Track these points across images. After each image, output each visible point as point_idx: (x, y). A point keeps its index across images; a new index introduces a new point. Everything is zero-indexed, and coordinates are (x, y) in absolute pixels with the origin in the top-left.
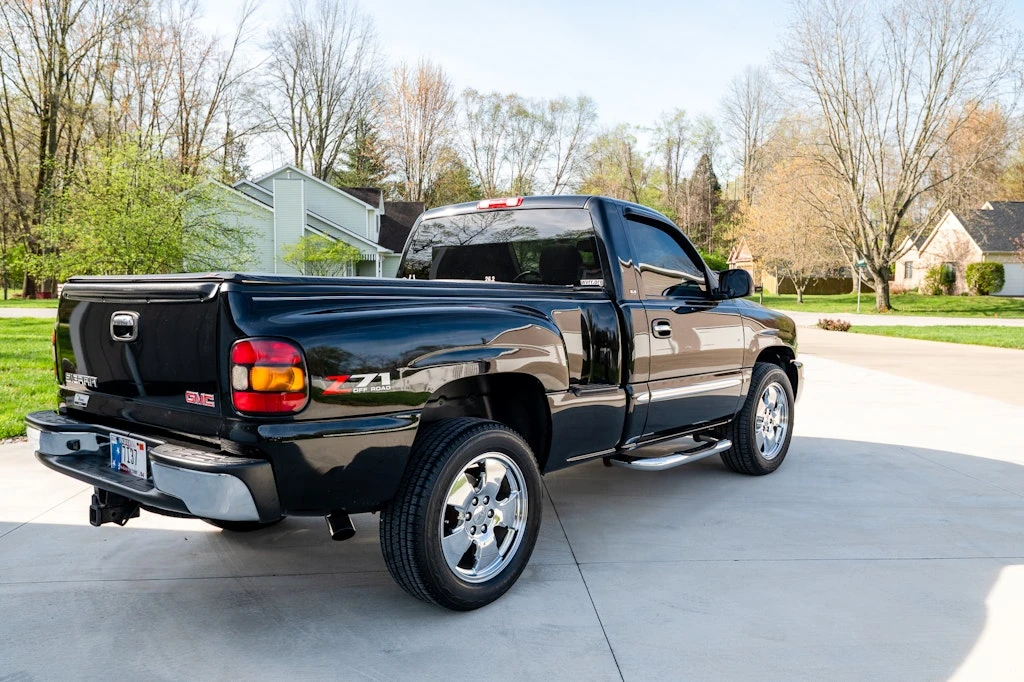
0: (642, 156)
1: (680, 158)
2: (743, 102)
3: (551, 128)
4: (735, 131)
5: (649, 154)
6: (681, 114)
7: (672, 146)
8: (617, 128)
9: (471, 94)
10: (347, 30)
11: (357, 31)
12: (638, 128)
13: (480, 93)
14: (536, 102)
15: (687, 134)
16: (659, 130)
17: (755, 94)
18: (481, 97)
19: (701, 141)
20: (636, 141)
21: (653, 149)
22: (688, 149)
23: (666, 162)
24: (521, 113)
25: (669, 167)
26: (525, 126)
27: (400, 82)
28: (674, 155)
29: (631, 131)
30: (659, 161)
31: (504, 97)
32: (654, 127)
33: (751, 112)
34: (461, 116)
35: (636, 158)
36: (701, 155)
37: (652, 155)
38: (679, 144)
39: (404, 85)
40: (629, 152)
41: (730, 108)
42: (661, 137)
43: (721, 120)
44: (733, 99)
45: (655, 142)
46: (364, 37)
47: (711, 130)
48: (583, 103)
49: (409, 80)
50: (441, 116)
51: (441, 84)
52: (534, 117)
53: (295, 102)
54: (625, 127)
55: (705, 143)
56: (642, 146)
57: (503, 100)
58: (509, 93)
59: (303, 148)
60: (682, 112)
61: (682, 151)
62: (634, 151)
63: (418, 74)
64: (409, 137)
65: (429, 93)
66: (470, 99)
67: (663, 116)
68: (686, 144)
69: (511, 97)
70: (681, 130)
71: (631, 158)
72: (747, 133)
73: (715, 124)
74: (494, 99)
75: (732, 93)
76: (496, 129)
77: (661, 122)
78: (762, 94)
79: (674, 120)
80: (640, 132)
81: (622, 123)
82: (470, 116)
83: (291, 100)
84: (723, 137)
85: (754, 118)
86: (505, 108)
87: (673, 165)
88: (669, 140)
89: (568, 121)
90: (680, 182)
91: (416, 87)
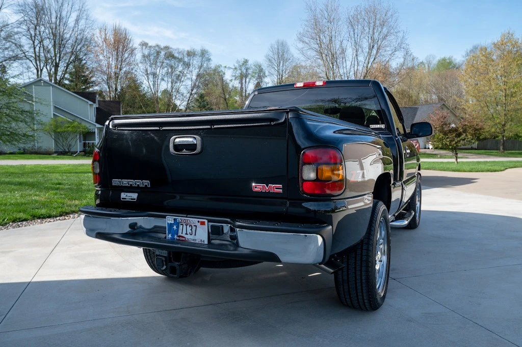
0: (228, 81)
1: (247, 83)
2: (276, 57)
3: (187, 65)
4: (273, 71)
5: (231, 80)
6: (246, 62)
7: (243, 77)
8: (215, 67)
9: (144, 44)
10: (70, 6)
11: (77, 7)
12: (226, 67)
13: (150, 44)
14: (180, 51)
15: (250, 71)
16: (236, 68)
17: (281, 53)
18: (150, 47)
19: (257, 75)
20: (224, 74)
21: (234, 78)
22: (250, 79)
23: (240, 85)
24: (170, 56)
25: (242, 87)
26: (173, 62)
27: (103, 36)
28: (244, 81)
29: (222, 69)
30: (237, 84)
31: (162, 47)
32: (234, 67)
33: (280, 63)
34: (138, 56)
35: (224, 83)
36: (257, 81)
37: (233, 81)
38: (246, 76)
39: (106, 38)
40: (222, 80)
41: (270, 60)
42: (237, 72)
43: (266, 65)
44: (271, 55)
45: (234, 74)
46: (80, 10)
47: (261, 70)
48: (204, 53)
49: (108, 35)
50: (126, 55)
51: (126, 38)
52: (178, 58)
53: (36, 44)
54: (219, 66)
55: (258, 76)
56: (228, 76)
57: (162, 49)
58: (165, 45)
59: (41, 70)
60: (246, 60)
61: (247, 80)
62: (224, 78)
63: (113, 32)
64: (109, 66)
65: (120, 43)
66: (144, 47)
67: (238, 62)
68: (249, 76)
69: (167, 48)
70: (247, 69)
71: (223, 82)
72: (278, 72)
73: (263, 67)
74: (157, 48)
75: (271, 53)
76: (158, 64)
77: (237, 65)
78: (285, 53)
79: (243, 64)
80: (226, 69)
81: (218, 65)
82: (144, 56)
83: (34, 42)
84: (267, 73)
85: (281, 65)
86: (163, 53)
87: (244, 86)
88: (241, 74)
89: (196, 62)
90: (247, 95)
91: (112, 39)
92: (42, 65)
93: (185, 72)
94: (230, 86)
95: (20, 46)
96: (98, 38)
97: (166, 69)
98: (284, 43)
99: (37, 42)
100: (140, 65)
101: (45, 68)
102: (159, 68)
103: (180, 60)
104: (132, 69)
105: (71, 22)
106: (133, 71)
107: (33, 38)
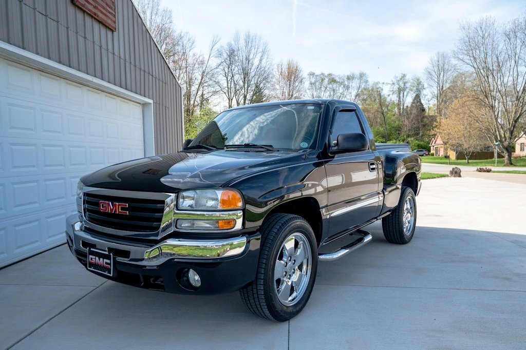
0: (386, 96)
1: (405, 96)
2: (436, 69)
3: (348, 88)
4: (432, 83)
5: (389, 96)
6: (404, 76)
7: (400, 91)
8: (374, 84)
9: (312, 74)
10: (256, 50)
11: (260, 50)
12: (383, 83)
13: (316, 74)
14: (341, 77)
15: (408, 85)
16: (393, 84)
17: (442, 65)
18: (317, 76)
19: (415, 88)
20: (382, 90)
21: (391, 93)
22: (408, 92)
23: (398, 99)
24: (333, 81)
25: (399, 101)
26: (335, 86)
27: (280, 71)
28: (401, 95)
29: (380, 85)
30: (394, 98)
31: (326, 75)
32: (391, 83)
33: (440, 74)
34: (307, 84)
35: (382, 97)
36: (415, 95)
37: (391, 96)
38: (404, 90)
39: (281, 72)
40: (380, 95)
41: (429, 72)
42: (395, 87)
43: (425, 78)
44: (431, 68)
45: (391, 90)
46: (263, 52)
47: (419, 83)
48: (362, 75)
49: (283, 69)
50: (297, 84)
51: (296, 70)
52: (339, 82)
53: (228, 79)
54: (377, 83)
55: (417, 89)
56: (386, 91)
57: (326, 76)
58: (328, 73)
59: (232, 100)
60: (404, 75)
61: (405, 94)
62: (382, 94)
63: (287, 66)
64: (283, 93)
65: (292, 75)
66: (312, 76)
67: (396, 77)
68: (407, 90)
69: (330, 75)
70: (405, 83)
71: (380, 97)
72: (438, 84)
73: (421, 80)
74: (322, 76)
75: (430, 65)
76: (322, 89)
77: (395, 81)
78: (445, 65)
79: (401, 79)
80: (384, 85)
81: (376, 81)
82: (311, 84)
83: (227, 78)
84: (426, 86)
85: (441, 76)
86: (326, 80)
87: (402, 100)
88: (399, 88)
89: (355, 84)
90: (405, 108)
91: (286, 72)
92: (232, 95)
93: (345, 94)
94: (388, 100)
95: (218, 83)
96: (276, 73)
97: (329, 92)
98: (445, 54)
99: (229, 78)
100: (308, 91)
101: (234, 97)
102: (323, 93)
103: (341, 83)
104: (301, 95)
105: (256, 62)
106: (302, 96)
107: (227, 75)
